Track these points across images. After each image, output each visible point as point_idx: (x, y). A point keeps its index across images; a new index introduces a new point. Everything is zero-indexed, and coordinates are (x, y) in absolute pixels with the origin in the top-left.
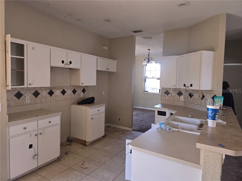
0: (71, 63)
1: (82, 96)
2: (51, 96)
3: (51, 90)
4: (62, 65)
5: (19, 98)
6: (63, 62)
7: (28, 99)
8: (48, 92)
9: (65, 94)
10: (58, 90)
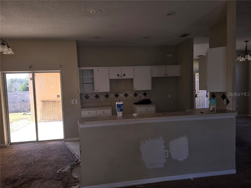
0: (124, 75)
1: (144, 98)
2: (117, 97)
3: (117, 94)
4: (118, 78)
5: (97, 98)
6: (118, 75)
7: (102, 99)
8: (115, 95)
9: (128, 97)
10: (121, 94)
